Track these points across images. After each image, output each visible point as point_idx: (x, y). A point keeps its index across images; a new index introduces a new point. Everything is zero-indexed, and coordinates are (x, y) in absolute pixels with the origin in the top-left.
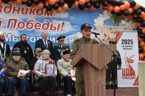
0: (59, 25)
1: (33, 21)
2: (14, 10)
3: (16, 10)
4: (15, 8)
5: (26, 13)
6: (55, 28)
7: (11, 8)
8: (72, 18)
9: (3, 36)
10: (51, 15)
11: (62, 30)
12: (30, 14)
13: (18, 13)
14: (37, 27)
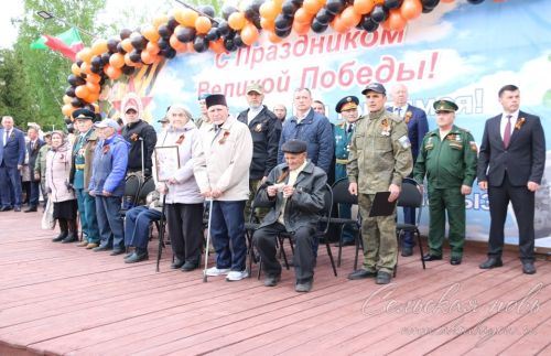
0: (423, 63)
1: (353, 63)
2: (313, 45)
3: (317, 45)
4: (314, 40)
5: (337, 47)
6: (412, 73)
7: (306, 42)
8: (463, 34)
10: (400, 40)
11: (431, 76)
12: (346, 47)
13: (321, 51)
14: (364, 78)
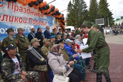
1: (38, 20)
3: (32, 12)
4: (31, 11)
5: (35, 15)
6: (44, 24)
7: (29, 10)
9: (34, 29)
14: (40, 24)
